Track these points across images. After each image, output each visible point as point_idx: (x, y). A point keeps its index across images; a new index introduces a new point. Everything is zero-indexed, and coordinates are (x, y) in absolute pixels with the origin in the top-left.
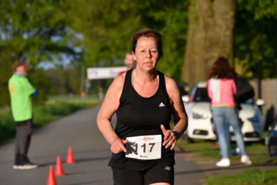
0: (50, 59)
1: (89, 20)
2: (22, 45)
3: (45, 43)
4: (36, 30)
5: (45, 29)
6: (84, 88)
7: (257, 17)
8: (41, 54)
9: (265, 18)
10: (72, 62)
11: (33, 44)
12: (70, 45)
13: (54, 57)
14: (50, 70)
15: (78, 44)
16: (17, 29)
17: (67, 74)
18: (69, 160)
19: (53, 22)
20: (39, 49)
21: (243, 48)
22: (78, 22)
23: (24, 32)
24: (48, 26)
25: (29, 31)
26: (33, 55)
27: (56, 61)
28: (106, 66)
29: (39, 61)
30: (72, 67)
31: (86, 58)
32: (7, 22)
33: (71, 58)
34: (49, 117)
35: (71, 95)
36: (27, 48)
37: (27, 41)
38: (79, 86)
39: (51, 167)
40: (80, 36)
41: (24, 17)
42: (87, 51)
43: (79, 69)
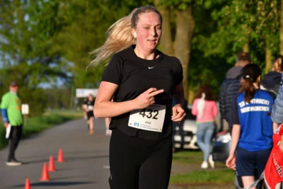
0: (48, 81)
1: (78, 52)
2: (26, 70)
3: (44, 68)
4: (38, 58)
5: (45, 58)
6: (73, 104)
7: (206, 55)
8: (41, 77)
9: (212, 56)
10: (65, 84)
11: (35, 69)
12: (63, 70)
13: (51, 79)
14: (48, 89)
15: (70, 70)
16: (22, 57)
17: (60, 93)
18: (60, 159)
19: (51, 52)
20: (40, 72)
21: (195, 78)
22: (70, 53)
23: (28, 60)
24: (47, 55)
25: (32, 59)
26: (35, 77)
27: (53, 83)
28: (90, 87)
29: (39, 82)
30: (64, 88)
31: (75, 81)
32: (15, 51)
33: (64, 80)
34: (45, 125)
35: (63, 109)
36: (30, 72)
37: (31, 66)
38: (69, 102)
39: (45, 164)
40: (71, 64)
41: (29, 48)
42: (76, 75)
43: (70, 89)
